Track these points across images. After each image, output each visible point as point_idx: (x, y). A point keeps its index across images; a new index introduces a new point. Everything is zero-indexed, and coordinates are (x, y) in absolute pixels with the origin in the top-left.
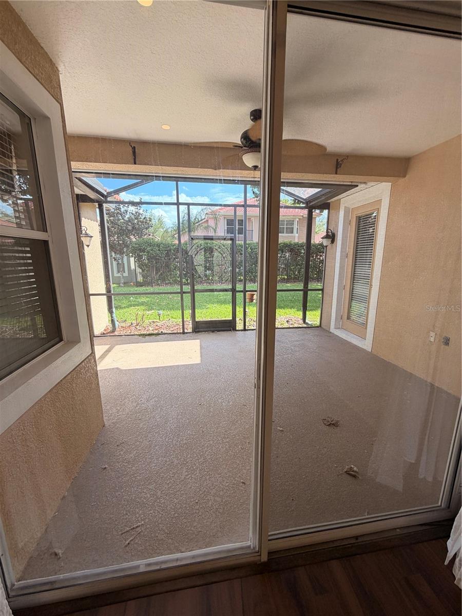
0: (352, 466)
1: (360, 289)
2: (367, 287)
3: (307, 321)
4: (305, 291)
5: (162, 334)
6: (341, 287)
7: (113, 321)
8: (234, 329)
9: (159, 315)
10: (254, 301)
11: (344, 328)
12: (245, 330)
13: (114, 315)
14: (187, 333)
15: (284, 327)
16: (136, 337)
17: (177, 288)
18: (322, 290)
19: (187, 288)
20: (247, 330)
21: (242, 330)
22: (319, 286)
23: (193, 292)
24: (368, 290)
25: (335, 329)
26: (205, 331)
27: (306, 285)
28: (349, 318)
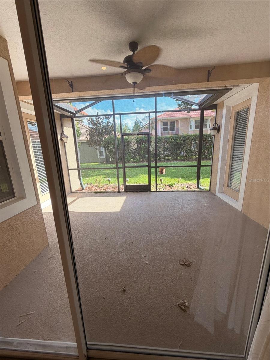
0: (186, 301)
1: (236, 165)
2: (240, 164)
3: (200, 187)
4: (199, 167)
5: (107, 192)
6: (224, 164)
7: (81, 184)
8: (150, 191)
9: (109, 181)
10: (164, 173)
11: (225, 192)
12: (156, 191)
13: (82, 181)
14: (121, 192)
15: (184, 190)
16: (92, 193)
17: (114, 165)
18: (211, 166)
19: (121, 165)
20: (158, 191)
21: (154, 192)
22: (209, 163)
23: (124, 167)
24: (241, 166)
25: (219, 193)
26: (132, 191)
27: (199, 162)
28: (228, 186)
